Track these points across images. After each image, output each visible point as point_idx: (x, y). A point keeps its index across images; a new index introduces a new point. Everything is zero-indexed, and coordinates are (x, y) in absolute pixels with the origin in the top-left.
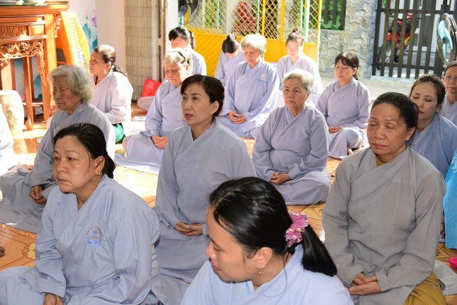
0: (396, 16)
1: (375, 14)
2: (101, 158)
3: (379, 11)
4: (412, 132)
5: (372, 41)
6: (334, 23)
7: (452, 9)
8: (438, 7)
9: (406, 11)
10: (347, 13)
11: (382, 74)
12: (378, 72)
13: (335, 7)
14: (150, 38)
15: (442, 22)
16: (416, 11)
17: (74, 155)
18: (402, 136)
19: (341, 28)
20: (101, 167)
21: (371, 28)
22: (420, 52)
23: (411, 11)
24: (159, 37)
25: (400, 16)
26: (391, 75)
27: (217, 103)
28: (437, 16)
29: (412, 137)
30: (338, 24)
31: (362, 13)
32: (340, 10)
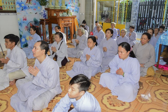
0: (142, 19)
1: (137, 18)
2: (95, 42)
3: (138, 18)
4: (149, 40)
5: (137, 25)
6: (128, 20)
7: (155, 17)
8: (152, 17)
9: (144, 18)
10: (131, 18)
11: (139, 32)
12: (138, 32)
13: (128, 17)
14: (90, 23)
15: (153, 20)
16: (147, 18)
17: (91, 42)
18: (147, 41)
19: (129, 22)
20: (95, 44)
21: (137, 22)
22: (147, 27)
23: (145, 18)
24: (92, 23)
25: (143, 19)
26: (141, 32)
27: (112, 34)
28: (152, 19)
29: (149, 41)
30: (129, 21)
31: (134, 18)
32: (129, 17)
